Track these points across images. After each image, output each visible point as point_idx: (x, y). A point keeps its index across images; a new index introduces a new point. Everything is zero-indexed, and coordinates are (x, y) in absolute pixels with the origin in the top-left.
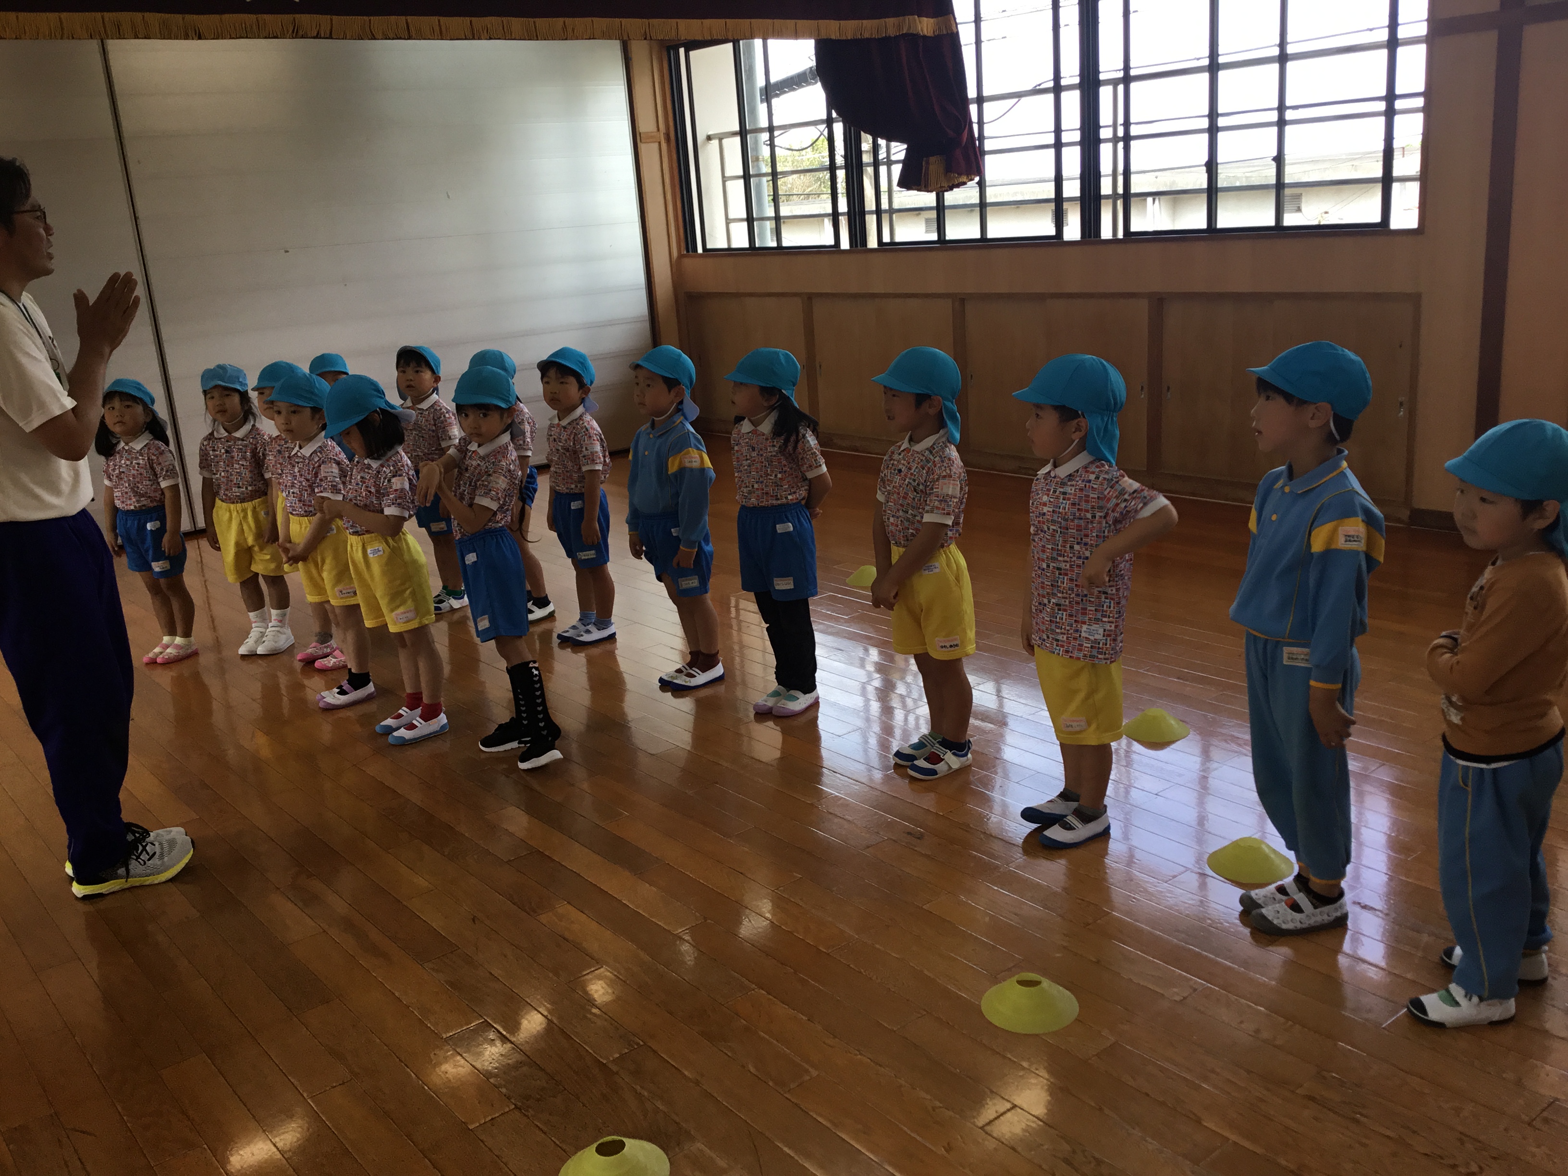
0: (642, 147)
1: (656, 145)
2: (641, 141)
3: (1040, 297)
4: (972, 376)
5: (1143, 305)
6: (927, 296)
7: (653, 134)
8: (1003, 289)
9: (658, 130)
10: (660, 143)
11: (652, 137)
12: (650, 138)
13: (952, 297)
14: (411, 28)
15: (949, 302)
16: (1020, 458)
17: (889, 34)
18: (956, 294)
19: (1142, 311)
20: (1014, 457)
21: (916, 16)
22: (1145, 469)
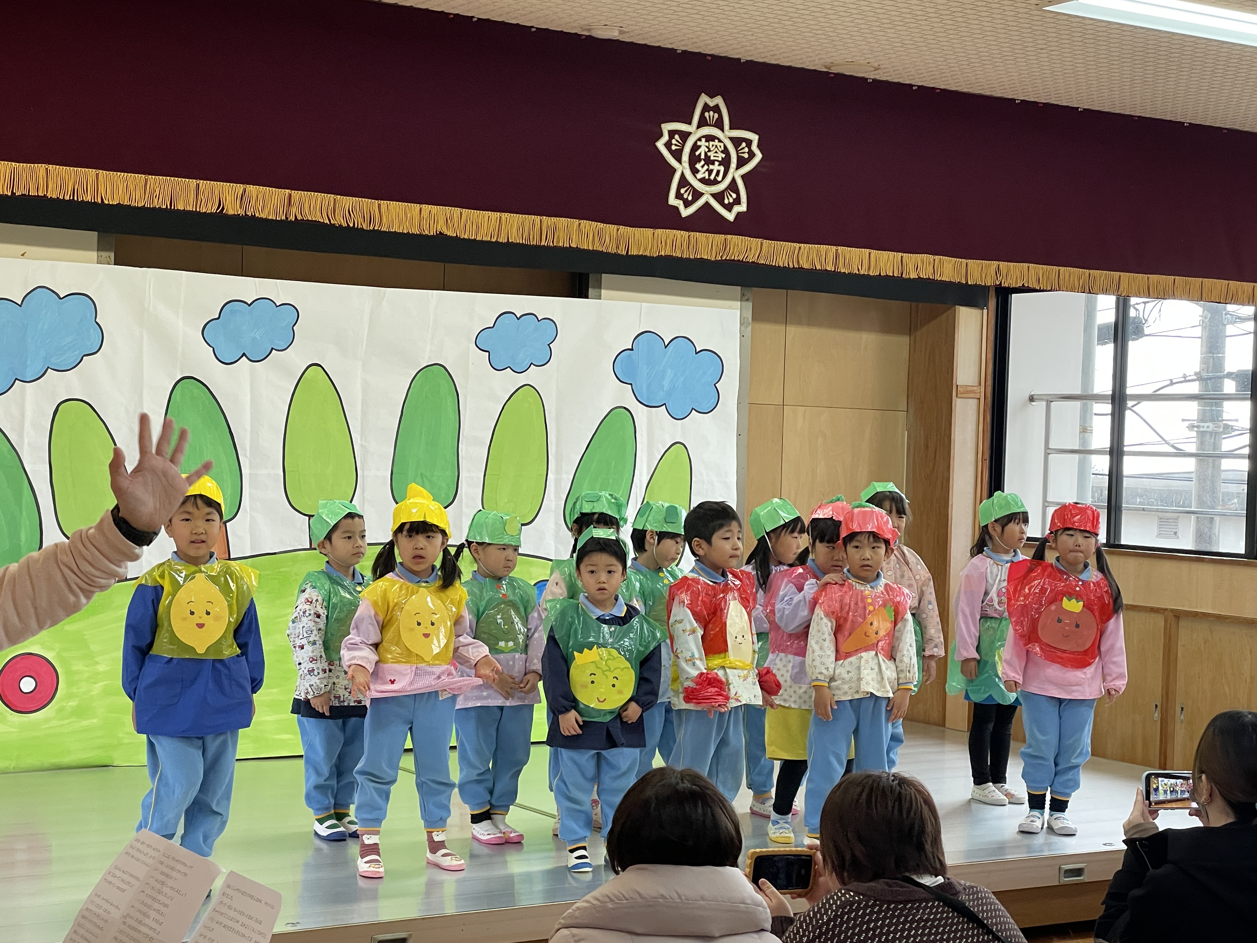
0: (959, 403)
2: (957, 396)
7: (972, 388)
9: (980, 383)
10: (979, 399)
11: (973, 392)
12: (967, 393)
14: (839, 260)
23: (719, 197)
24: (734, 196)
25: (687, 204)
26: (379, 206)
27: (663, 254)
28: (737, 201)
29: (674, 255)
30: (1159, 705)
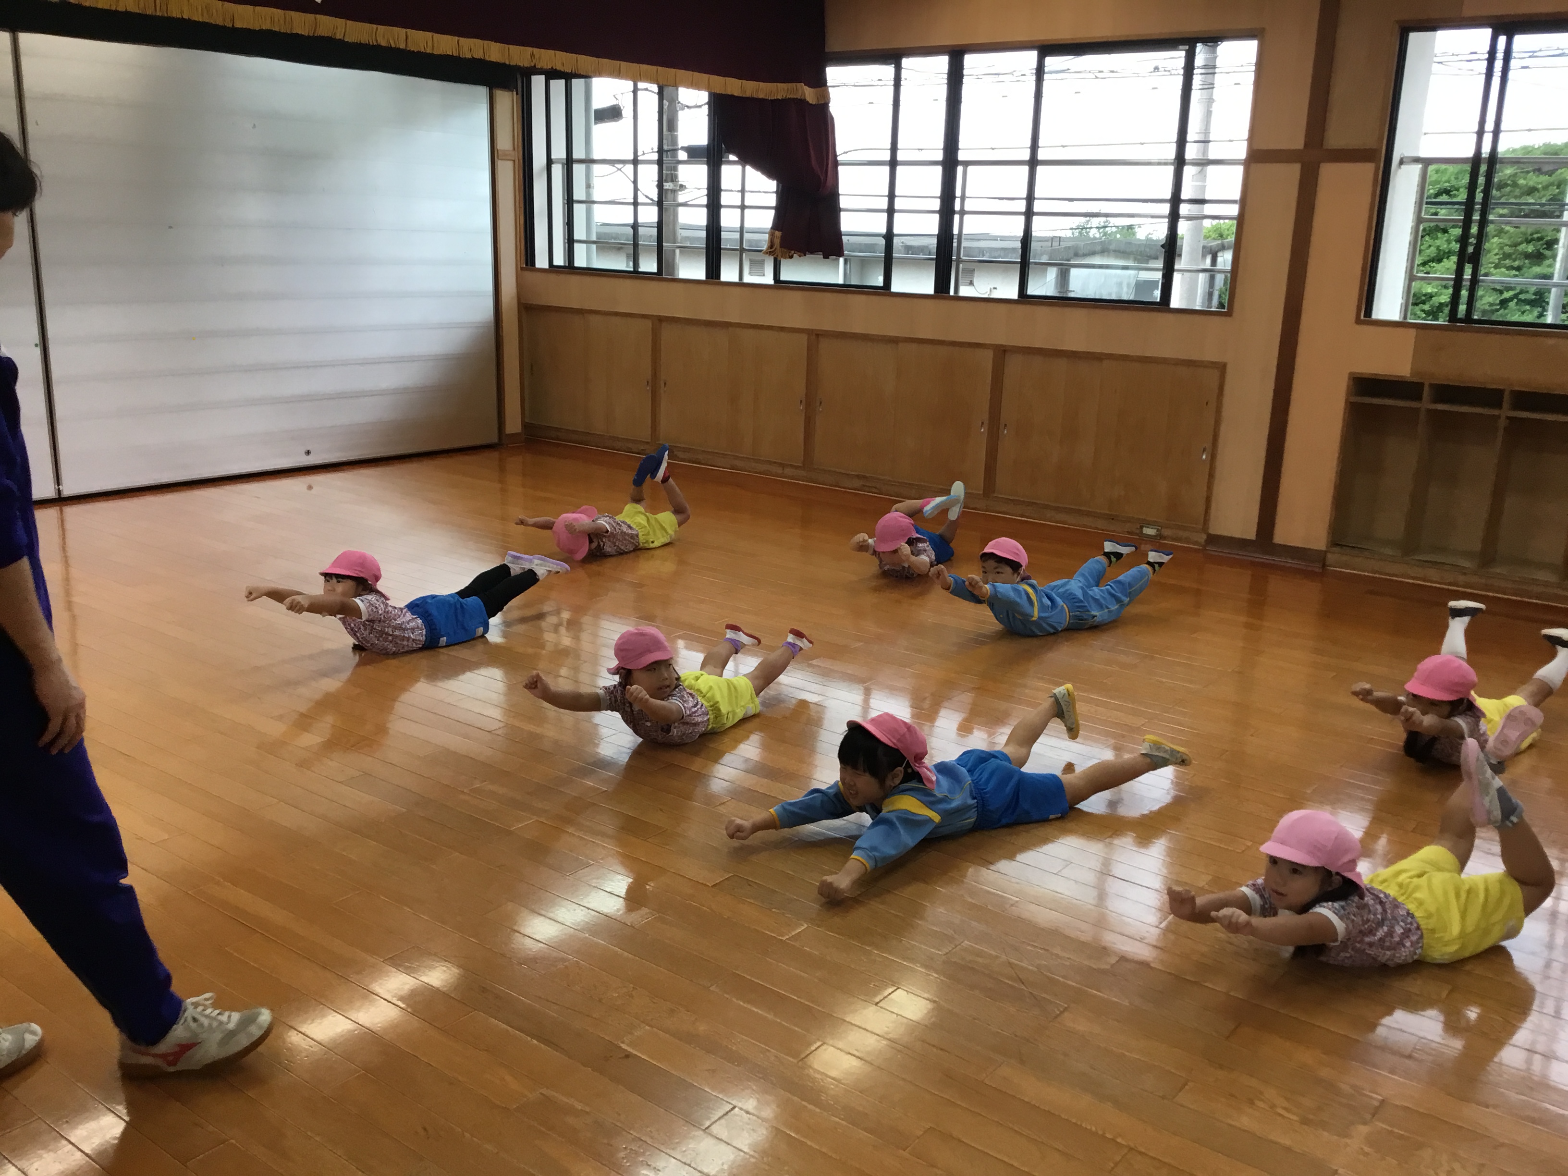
0: (499, 164)
1: (510, 164)
2: (498, 158)
3: (894, 341)
4: (821, 403)
5: (989, 354)
6: (782, 329)
7: (507, 152)
8: (860, 330)
9: (514, 149)
10: (514, 162)
11: (508, 154)
12: (506, 156)
13: (808, 332)
14: (409, 40)
15: (804, 338)
16: (864, 477)
17: (780, 97)
18: (812, 330)
19: (987, 359)
20: (858, 476)
21: (803, 84)
22: (981, 492)
27: (264, 28)
29: (273, 29)
30: (650, 381)
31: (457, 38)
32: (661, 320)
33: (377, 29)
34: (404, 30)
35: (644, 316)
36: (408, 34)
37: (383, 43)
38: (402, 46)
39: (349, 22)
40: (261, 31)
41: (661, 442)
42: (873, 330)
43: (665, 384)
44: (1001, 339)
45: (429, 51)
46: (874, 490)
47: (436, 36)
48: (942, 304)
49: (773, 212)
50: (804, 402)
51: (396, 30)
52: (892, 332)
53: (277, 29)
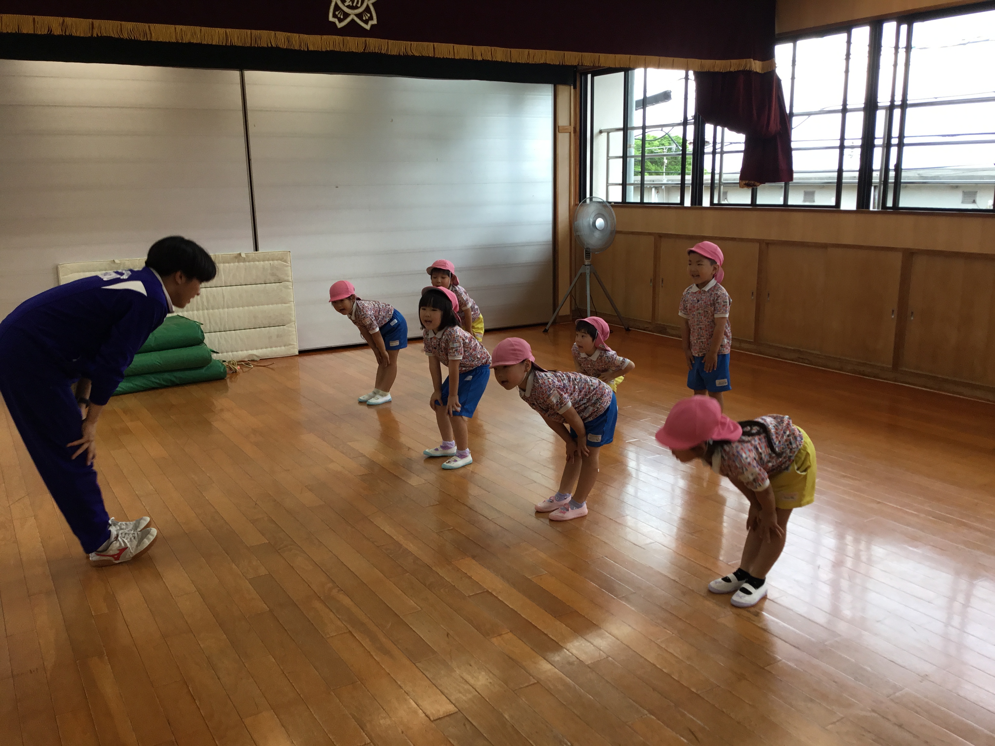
0: (560, 136)
1: (568, 134)
2: (559, 132)
3: (824, 246)
4: (769, 294)
5: (898, 256)
6: (741, 240)
7: (566, 127)
8: (797, 239)
9: (570, 125)
10: (570, 133)
11: (567, 129)
12: (564, 130)
13: (759, 241)
14: (436, 50)
15: (758, 245)
16: (799, 351)
17: (732, 70)
18: (763, 240)
19: (897, 260)
20: (794, 351)
21: (752, 60)
22: (891, 366)
23: (359, 16)
24: (369, 15)
25: (340, 20)
26: (149, 27)
27: (328, 49)
28: (371, 18)
29: (335, 50)
30: (652, 280)
31: (471, 46)
32: (661, 236)
33: (411, 44)
34: (432, 44)
35: (650, 234)
36: (435, 46)
37: (417, 54)
38: (431, 55)
39: (391, 42)
40: (327, 51)
41: (659, 323)
42: (808, 239)
43: (662, 281)
44: (909, 244)
45: (451, 56)
46: (806, 361)
47: (457, 46)
48: (861, 217)
49: (742, 155)
50: (755, 294)
51: (425, 44)
52: (822, 239)
53: (337, 49)
